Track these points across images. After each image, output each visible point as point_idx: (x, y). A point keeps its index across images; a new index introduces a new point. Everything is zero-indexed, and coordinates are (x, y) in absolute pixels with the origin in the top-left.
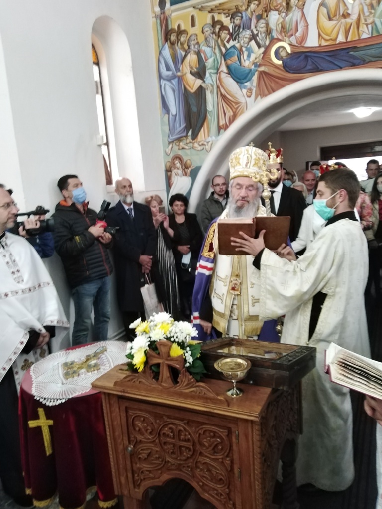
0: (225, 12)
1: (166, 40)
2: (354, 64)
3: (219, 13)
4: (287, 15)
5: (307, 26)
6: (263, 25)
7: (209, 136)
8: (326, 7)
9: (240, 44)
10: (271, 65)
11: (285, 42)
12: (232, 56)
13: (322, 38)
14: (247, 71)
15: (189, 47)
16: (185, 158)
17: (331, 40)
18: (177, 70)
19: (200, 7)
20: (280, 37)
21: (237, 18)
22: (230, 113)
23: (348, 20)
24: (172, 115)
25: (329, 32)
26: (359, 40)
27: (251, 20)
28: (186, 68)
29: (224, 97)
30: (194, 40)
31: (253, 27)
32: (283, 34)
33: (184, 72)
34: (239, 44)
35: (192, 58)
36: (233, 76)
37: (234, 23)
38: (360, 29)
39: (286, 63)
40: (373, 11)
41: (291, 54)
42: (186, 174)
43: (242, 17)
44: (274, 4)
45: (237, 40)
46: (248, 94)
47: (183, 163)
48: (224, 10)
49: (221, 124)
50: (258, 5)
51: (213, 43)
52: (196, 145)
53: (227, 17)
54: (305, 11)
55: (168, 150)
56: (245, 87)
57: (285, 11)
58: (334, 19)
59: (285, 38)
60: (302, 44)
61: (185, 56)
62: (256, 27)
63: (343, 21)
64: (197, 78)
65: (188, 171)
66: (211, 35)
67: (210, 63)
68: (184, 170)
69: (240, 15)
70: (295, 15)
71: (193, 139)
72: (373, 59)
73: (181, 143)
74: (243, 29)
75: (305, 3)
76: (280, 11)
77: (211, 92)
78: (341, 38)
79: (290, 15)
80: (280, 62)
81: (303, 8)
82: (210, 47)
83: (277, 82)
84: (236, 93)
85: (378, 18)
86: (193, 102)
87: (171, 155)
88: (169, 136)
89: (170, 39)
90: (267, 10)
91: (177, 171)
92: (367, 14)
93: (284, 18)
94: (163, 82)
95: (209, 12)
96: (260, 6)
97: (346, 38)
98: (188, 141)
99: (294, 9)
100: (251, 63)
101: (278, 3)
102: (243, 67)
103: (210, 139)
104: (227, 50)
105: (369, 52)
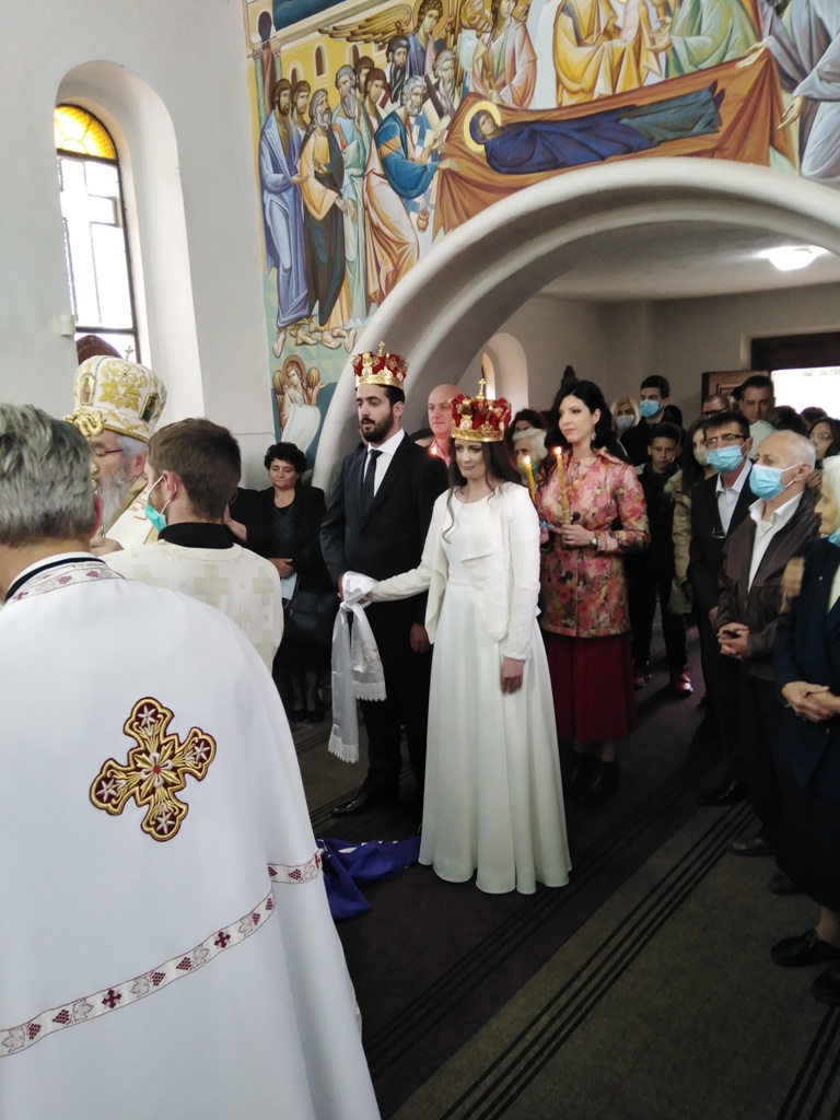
0: (376, 37)
1: (273, 108)
2: (631, 148)
3: (366, 41)
4: (493, 38)
5: (534, 62)
6: (448, 64)
7: (350, 317)
8: (571, 14)
9: (406, 109)
10: (463, 155)
11: (491, 100)
12: (391, 138)
13: (564, 87)
14: (419, 170)
15: (312, 117)
16: (308, 365)
17: (582, 91)
18: (293, 170)
19: (330, 28)
20: (480, 91)
21: (399, 50)
22: (387, 267)
23: (618, 43)
24: (285, 271)
25: (577, 71)
26: (641, 88)
27: (424, 52)
28: (307, 167)
29: (376, 229)
30: (322, 103)
31: (428, 69)
32: (486, 83)
33: (305, 175)
34: (403, 108)
35: (318, 144)
36: (393, 183)
37: (393, 61)
38: (643, 62)
39: (492, 149)
40: (668, 19)
41: (502, 128)
42: (309, 401)
43: (408, 47)
44: (469, 14)
45: (399, 101)
46: (422, 223)
47: (304, 378)
48: (374, 34)
49: (371, 291)
50: (438, 18)
51: (355, 111)
52: (327, 336)
53: (381, 48)
54: (529, 25)
55: (278, 347)
56: (415, 208)
57: (490, 28)
58: (588, 41)
59: (490, 91)
60: (525, 105)
61: (307, 138)
62: (434, 70)
63: (606, 44)
64: (326, 187)
65: (314, 393)
66: (352, 90)
67: (350, 153)
68: (306, 391)
69: (404, 43)
70: (510, 35)
71: (322, 323)
72: (670, 135)
73: (300, 332)
74: (411, 75)
75: (529, 6)
76: (481, 30)
77: (353, 219)
78: (603, 88)
79: (501, 38)
80: (481, 148)
81: (526, 20)
82: (350, 118)
83: (475, 196)
84: (399, 222)
85: (681, 34)
86: (320, 240)
87: (283, 358)
88: (278, 316)
89: (279, 101)
90: (455, 29)
91: (294, 393)
92: (656, 26)
93: (488, 45)
94: (268, 197)
95: (348, 40)
96: (441, 19)
97: (614, 87)
98: (312, 328)
99: (508, 22)
100: (427, 152)
101: (477, 9)
102: (410, 161)
103: (351, 324)
104: (382, 123)
105: (661, 117)
